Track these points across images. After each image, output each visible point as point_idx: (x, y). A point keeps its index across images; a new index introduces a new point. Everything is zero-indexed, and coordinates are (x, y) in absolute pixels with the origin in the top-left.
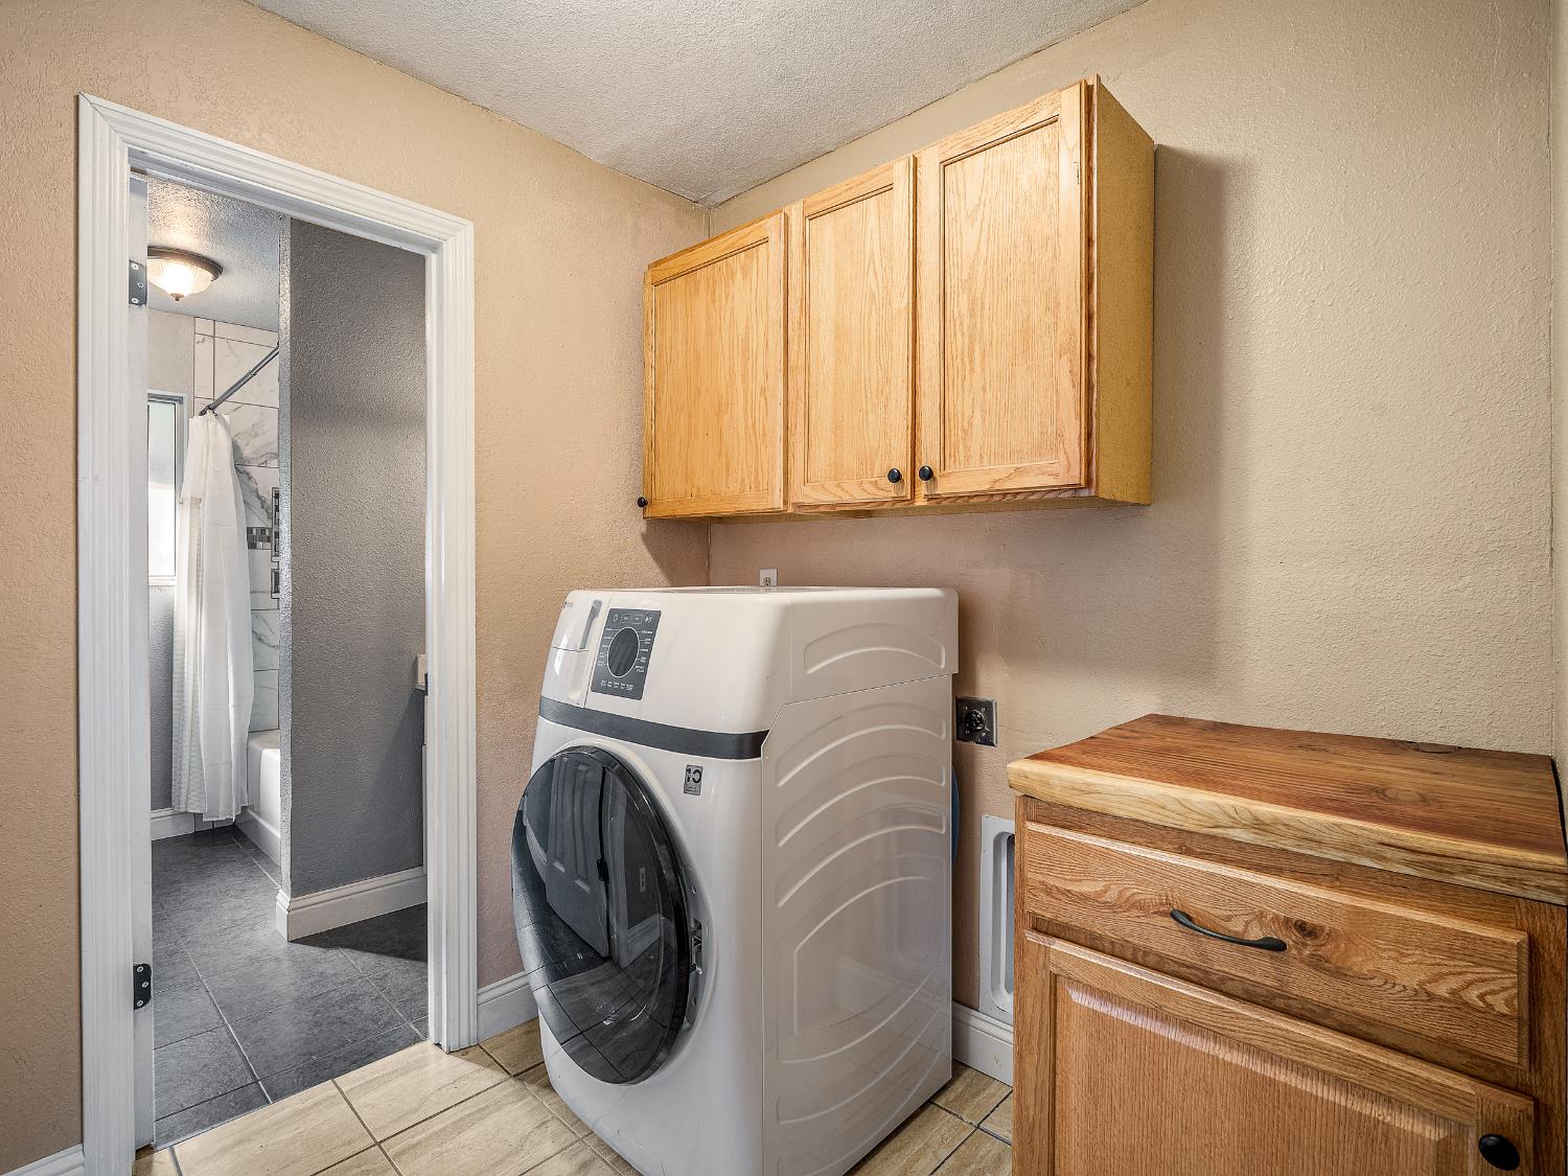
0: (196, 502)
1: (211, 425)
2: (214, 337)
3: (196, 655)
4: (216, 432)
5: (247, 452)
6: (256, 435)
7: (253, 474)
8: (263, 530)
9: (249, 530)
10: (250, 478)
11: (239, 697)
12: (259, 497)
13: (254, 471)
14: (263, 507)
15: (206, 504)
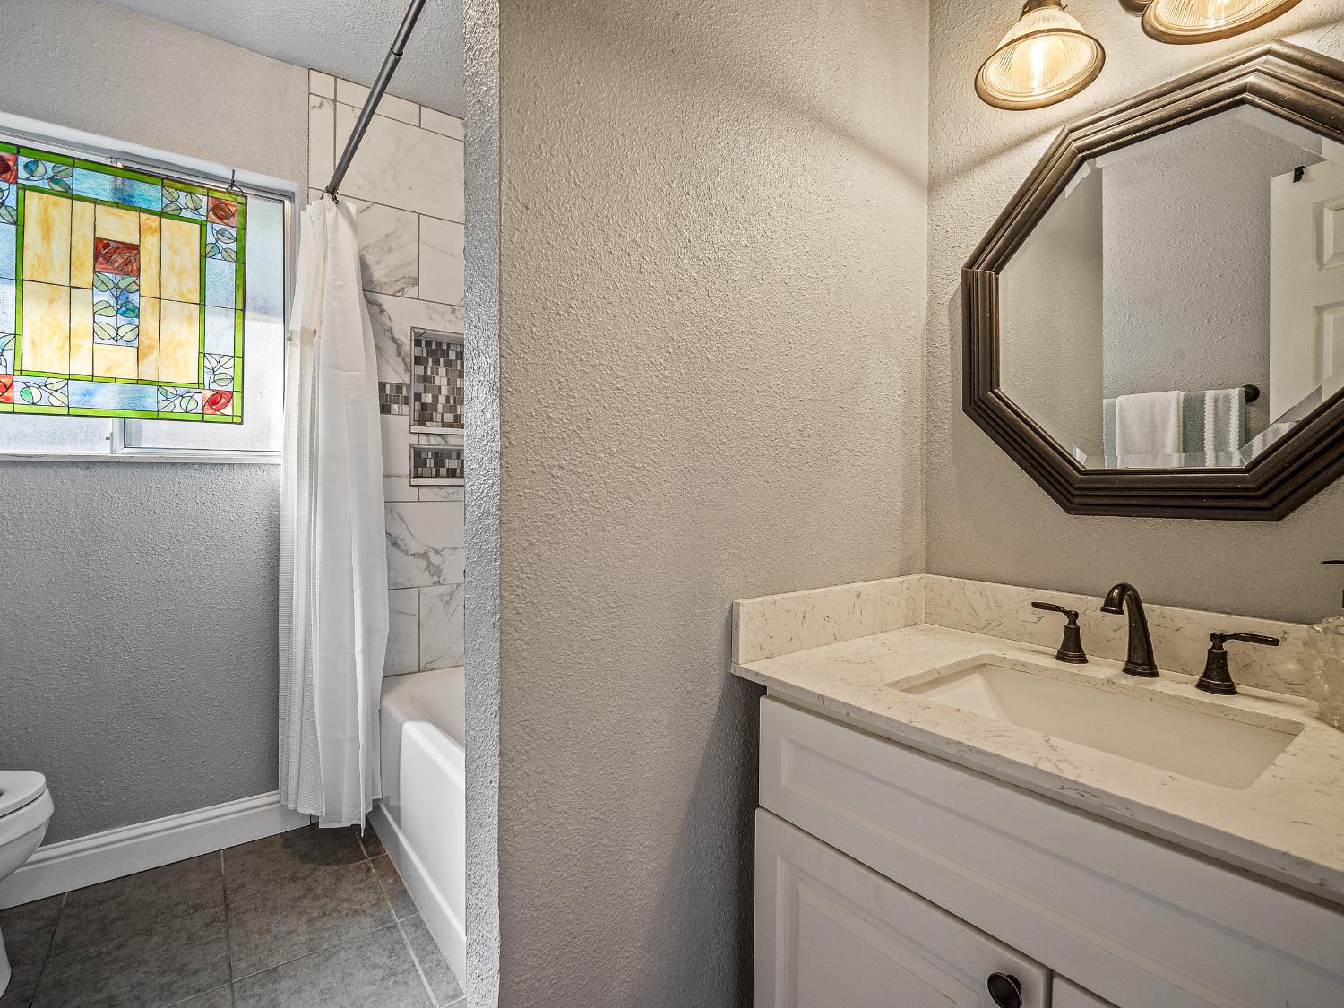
0: (309, 335)
1: (330, 216)
2: (335, 101)
3: (308, 571)
4: (336, 226)
5: (378, 274)
6: (390, 250)
7: (386, 306)
8: (399, 387)
9: (382, 386)
10: (382, 311)
11: (369, 632)
12: (394, 340)
13: (387, 301)
14: (399, 354)
15: (322, 340)
